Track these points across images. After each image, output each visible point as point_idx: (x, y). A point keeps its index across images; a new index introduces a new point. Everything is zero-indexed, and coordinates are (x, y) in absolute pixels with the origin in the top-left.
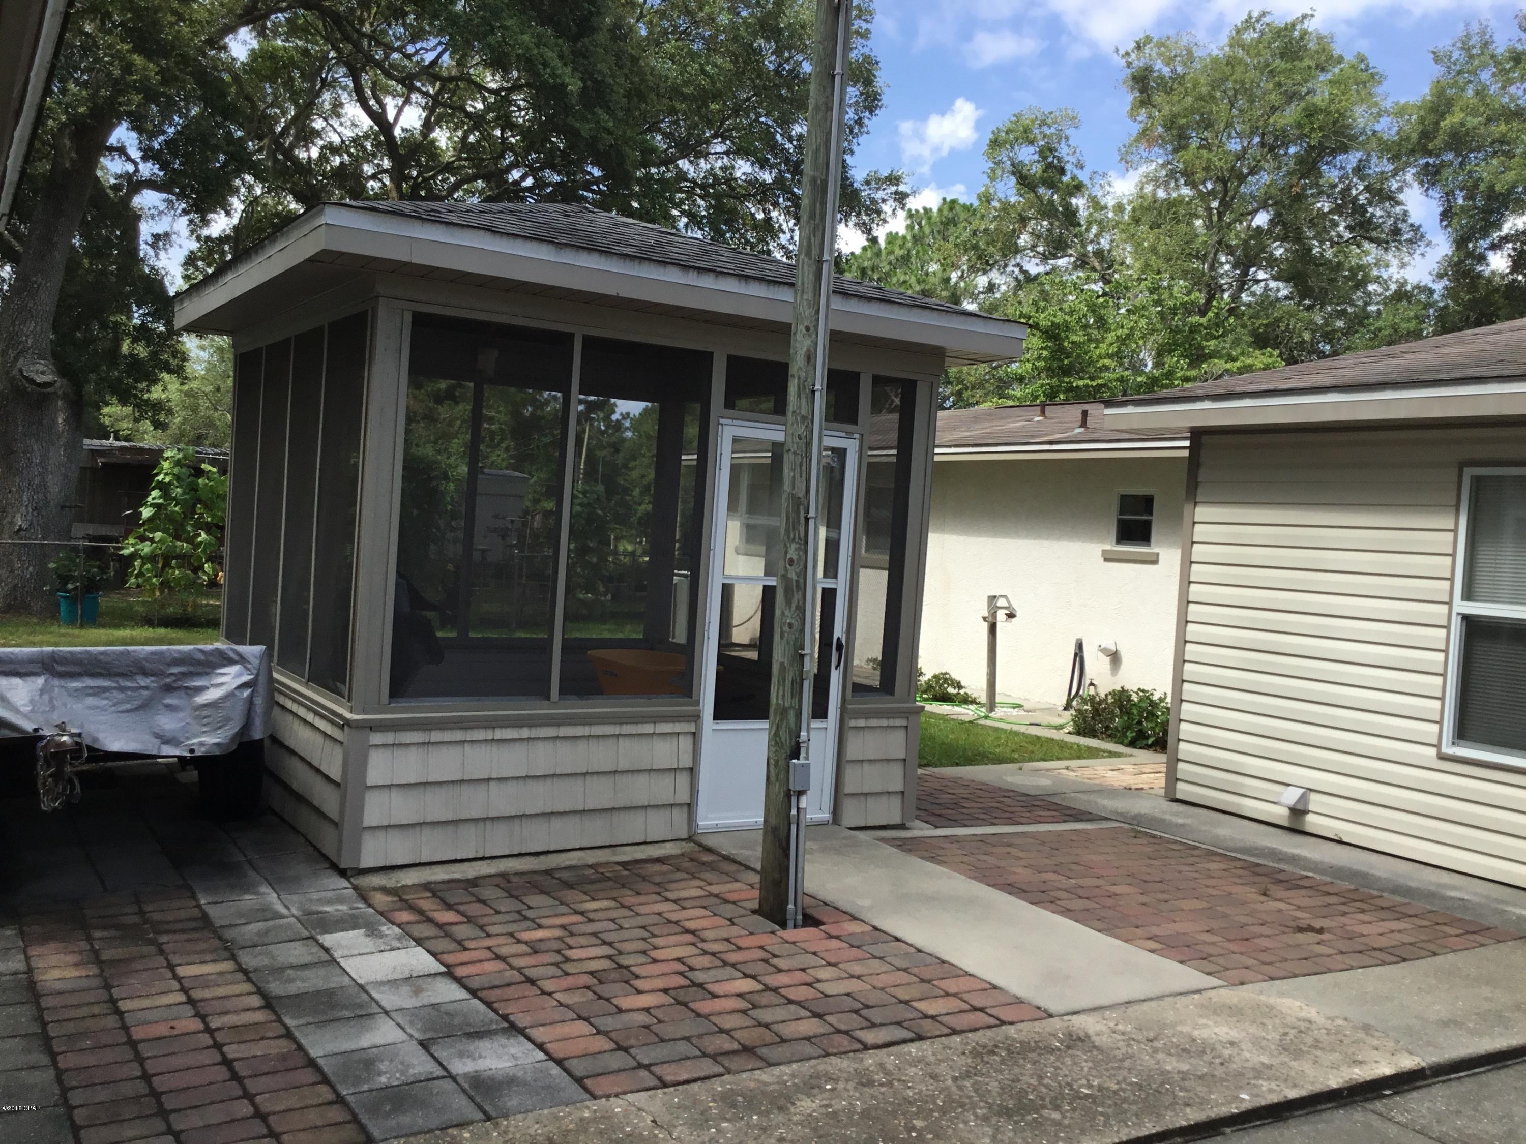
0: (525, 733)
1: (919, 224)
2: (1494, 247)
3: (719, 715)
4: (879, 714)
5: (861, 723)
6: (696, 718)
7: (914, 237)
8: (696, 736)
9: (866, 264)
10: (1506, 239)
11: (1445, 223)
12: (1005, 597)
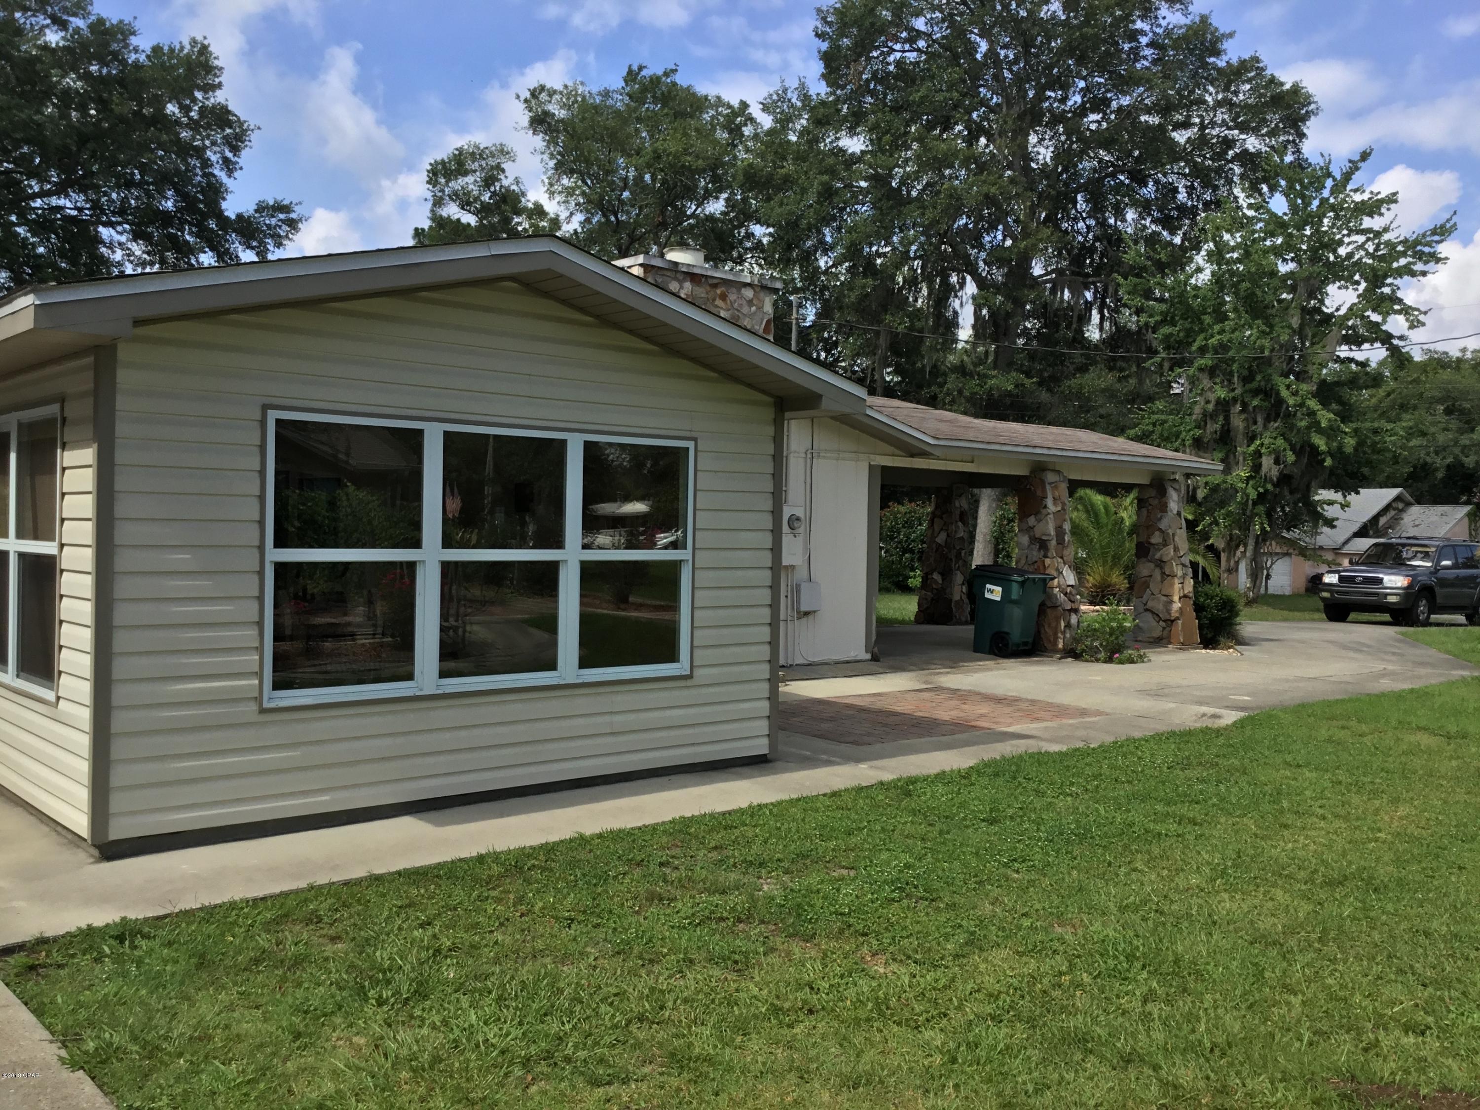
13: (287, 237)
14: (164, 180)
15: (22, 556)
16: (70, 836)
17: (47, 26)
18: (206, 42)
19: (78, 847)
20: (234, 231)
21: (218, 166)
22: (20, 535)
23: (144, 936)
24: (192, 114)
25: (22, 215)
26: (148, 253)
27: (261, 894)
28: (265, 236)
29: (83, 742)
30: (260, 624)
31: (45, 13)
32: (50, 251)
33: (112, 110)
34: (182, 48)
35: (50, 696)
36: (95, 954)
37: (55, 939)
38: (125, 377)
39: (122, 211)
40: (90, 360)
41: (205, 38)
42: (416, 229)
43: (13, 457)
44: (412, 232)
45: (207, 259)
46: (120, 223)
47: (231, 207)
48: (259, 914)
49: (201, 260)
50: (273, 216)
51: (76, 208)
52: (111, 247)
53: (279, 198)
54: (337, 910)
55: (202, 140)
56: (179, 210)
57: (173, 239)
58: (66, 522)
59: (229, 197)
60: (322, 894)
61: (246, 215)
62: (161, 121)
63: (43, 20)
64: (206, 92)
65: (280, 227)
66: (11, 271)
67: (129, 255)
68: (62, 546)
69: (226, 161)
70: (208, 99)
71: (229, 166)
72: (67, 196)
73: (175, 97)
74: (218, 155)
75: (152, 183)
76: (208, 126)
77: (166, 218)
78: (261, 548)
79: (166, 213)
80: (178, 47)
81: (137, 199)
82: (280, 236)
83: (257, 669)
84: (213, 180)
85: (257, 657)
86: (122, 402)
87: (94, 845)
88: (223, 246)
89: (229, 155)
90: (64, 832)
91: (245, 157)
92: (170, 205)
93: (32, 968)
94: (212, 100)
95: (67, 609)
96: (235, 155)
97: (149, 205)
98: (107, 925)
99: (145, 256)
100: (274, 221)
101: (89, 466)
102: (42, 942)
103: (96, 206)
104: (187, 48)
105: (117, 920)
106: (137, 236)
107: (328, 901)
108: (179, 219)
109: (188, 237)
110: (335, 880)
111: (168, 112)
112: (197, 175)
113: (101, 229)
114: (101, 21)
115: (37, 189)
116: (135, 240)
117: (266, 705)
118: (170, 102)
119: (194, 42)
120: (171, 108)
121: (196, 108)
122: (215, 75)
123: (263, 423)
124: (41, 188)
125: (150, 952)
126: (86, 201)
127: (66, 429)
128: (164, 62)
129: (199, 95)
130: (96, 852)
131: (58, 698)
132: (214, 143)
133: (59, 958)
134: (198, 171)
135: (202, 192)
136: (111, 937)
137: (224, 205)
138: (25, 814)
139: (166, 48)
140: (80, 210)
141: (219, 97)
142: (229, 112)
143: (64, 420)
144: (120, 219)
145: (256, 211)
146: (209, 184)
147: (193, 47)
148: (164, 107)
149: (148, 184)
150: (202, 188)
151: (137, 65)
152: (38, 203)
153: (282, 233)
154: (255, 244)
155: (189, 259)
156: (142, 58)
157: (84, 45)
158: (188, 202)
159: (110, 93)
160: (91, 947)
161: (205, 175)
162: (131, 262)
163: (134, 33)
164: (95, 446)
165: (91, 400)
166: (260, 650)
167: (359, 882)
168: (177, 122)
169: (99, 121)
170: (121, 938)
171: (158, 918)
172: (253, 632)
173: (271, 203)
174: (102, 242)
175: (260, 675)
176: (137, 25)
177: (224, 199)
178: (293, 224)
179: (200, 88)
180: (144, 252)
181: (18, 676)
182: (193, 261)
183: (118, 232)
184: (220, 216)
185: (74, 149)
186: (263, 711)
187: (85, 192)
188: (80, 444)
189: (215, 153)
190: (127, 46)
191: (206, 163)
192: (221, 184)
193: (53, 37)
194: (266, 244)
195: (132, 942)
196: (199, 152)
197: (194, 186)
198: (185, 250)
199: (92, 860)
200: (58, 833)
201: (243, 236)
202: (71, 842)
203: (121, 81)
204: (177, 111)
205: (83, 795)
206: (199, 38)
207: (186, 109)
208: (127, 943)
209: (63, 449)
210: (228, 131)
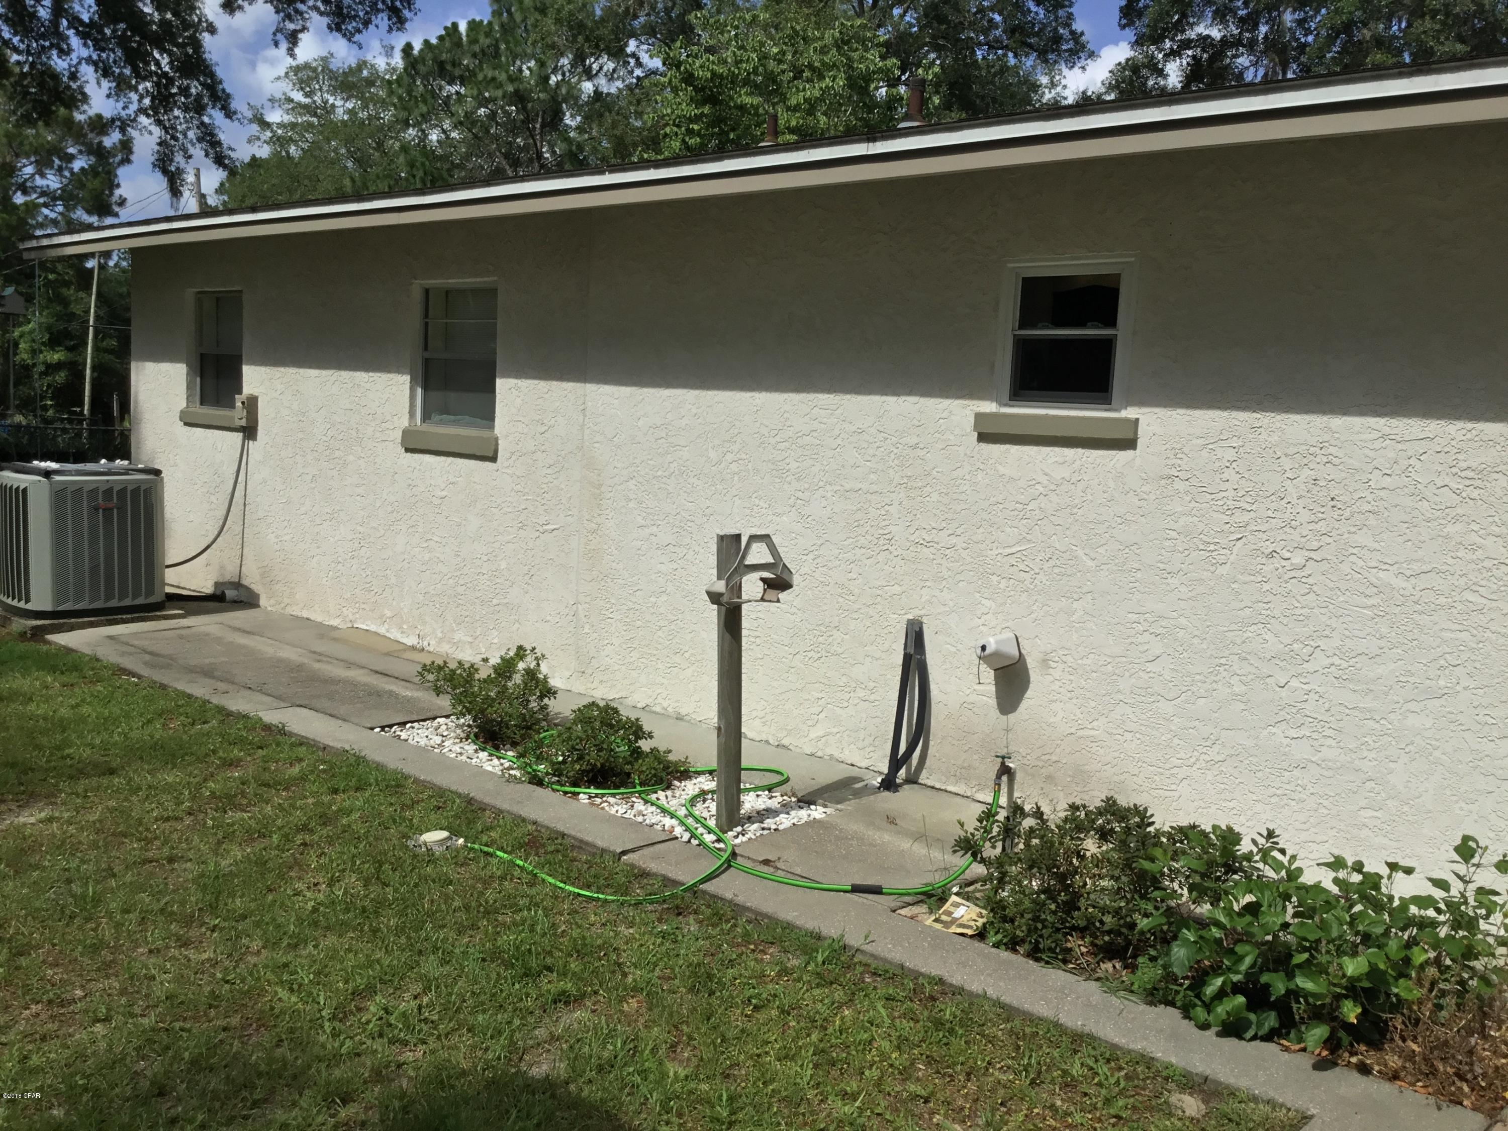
1: (509, 12)
2: (1173, 54)
7: (502, 26)
9: (444, 56)
10: (1187, 44)
11: (1124, 21)
12: (766, 538)
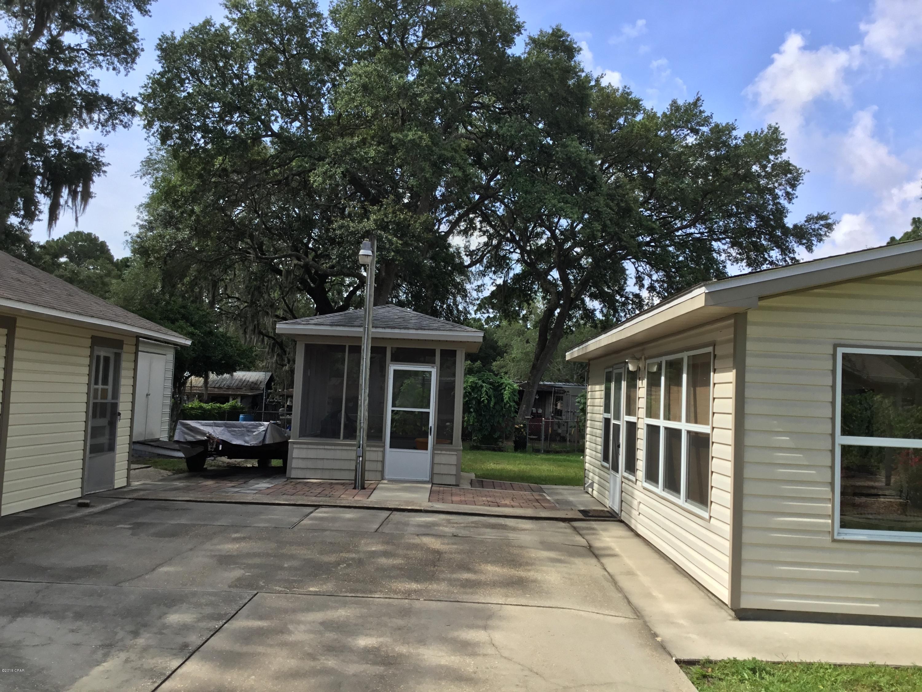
0: (333, 447)
3: (391, 447)
4: (446, 450)
5: (439, 452)
6: (384, 447)
8: (384, 452)
13: (825, 235)
14: (750, 210)
15: (689, 432)
16: (717, 601)
17: (688, 134)
18: (777, 126)
19: (722, 608)
20: (792, 235)
21: (782, 198)
22: (688, 421)
23: (768, 673)
24: (767, 169)
25: (672, 240)
26: (740, 254)
27: (838, 662)
28: (811, 236)
29: (727, 545)
30: (832, 484)
31: (688, 127)
32: (686, 258)
33: (721, 174)
34: (762, 132)
35: (706, 515)
36: (740, 677)
37: (716, 663)
38: (752, 331)
39: (725, 232)
40: (732, 321)
41: (777, 124)
42: (914, 219)
43: (685, 376)
44: (911, 221)
45: (775, 254)
46: (724, 239)
47: (790, 221)
48: (838, 675)
49: (771, 255)
50: (816, 223)
51: (699, 233)
52: (719, 253)
53: (821, 212)
54: (892, 685)
55: (773, 183)
56: (758, 226)
57: (755, 244)
58: (715, 415)
59: (789, 215)
60: (880, 671)
61: (799, 225)
62: (749, 177)
63: (686, 132)
64: (776, 155)
65: (821, 229)
66: (665, 271)
67: (729, 256)
68: (713, 428)
69: (788, 194)
70: (777, 159)
71: (789, 197)
72: (695, 226)
73: (758, 160)
74: (783, 191)
75: (743, 213)
76: (777, 175)
77: (751, 232)
78: (833, 435)
79: (751, 229)
80: (760, 132)
81: (734, 223)
82: (821, 235)
83: (830, 513)
84: (779, 206)
85: (830, 505)
86: (750, 346)
87: (732, 609)
88: (785, 245)
89: (789, 190)
90: (713, 597)
91: (800, 190)
92: (753, 224)
93: (705, 676)
94: (780, 159)
95: (715, 465)
96: (793, 190)
97: (741, 226)
98: (745, 661)
99: (738, 256)
100: (817, 226)
101: (731, 383)
102: (709, 662)
103: (711, 231)
104: (766, 131)
105: (751, 659)
106: (733, 245)
107: (886, 677)
108: (758, 232)
109: (763, 242)
110: (888, 663)
111: (753, 170)
112: (770, 204)
113: (713, 243)
114: (717, 126)
115: (679, 225)
116: (732, 247)
117: (836, 537)
118: (754, 164)
119: (770, 127)
120: (755, 168)
121: (770, 165)
122: (782, 144)
123: (834, 356)
124: (682, 224)
125: (772, 683)
126: (705, 229)
127: (716, 361)
128: (752, 142)
129: (772, 157)
130: (733, 614)
131: (711, 517)
132: (780, 185)
133: (719, 674)
134: (771, 202)
135: (772, 215)
136: (749, 669)
137: (786, 220)
138: (690, 583)
139: (753, 134)
140: (702, 233)
141: (784, 157)
142: (789, 164)
143: (715, 356)
144: (724, 236)
145: (806, 221)
146: (777, 209)
147: (769, 130)
148: (751, 168)
149: (740, 213)
150: (773, 212)
151: (737, 146)
152: (680, 233)
153: (822, 233)
154: (804, 241)
155: (764, 255)
156: (739, 141)
157: (707, 141)
158: (764, 221)
159: (721, 165)
160: (737, 672)
161: (776, 204)
162: (730, 260)
163: (734, 129)
164: (734, 371)
165: (732, 345)
166: (832, 501)
167: (906, 669)
168: (759, 176)
169: (714, 182)
170: (754, 671)
171: (774, 663)
172: (828, 489)
173: (816, 215)
174: (714, 250)
175: (832, 517)
176: (737, 124)
177: (786, 217)
178: (829, 227)
179: (772, 153)
180: (737, 253)
181: (686, 501)
182: (766, 256)
183: (723, 244)
184: (783, 227)
185: (700, 199)
186: (834, 541)
187: (704, 223)
188: (725, 370)
189: (781, 190)
190: (730, 136)
191: (776, 197)
192: (784, 208)
193: (691, 140)
194: (812, 240)
195: (760, 675)
196: (771, 191)
197: (768, 211)
198: (761, 250)
199: (730, 618)
200: (710, 598)
201: (797, 237)
202: (717, 604)
203: (726, 157)
204: (758, 169)
205: (726, 577)
206: (773, 124)
207: (764, 167)
208: (757, 674)
209: (714, 372)
210: (789, 176)
